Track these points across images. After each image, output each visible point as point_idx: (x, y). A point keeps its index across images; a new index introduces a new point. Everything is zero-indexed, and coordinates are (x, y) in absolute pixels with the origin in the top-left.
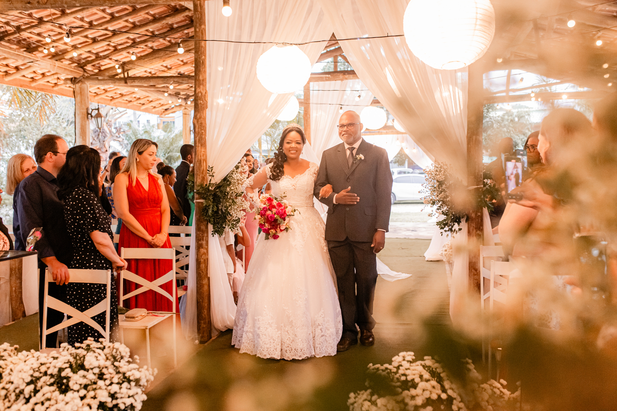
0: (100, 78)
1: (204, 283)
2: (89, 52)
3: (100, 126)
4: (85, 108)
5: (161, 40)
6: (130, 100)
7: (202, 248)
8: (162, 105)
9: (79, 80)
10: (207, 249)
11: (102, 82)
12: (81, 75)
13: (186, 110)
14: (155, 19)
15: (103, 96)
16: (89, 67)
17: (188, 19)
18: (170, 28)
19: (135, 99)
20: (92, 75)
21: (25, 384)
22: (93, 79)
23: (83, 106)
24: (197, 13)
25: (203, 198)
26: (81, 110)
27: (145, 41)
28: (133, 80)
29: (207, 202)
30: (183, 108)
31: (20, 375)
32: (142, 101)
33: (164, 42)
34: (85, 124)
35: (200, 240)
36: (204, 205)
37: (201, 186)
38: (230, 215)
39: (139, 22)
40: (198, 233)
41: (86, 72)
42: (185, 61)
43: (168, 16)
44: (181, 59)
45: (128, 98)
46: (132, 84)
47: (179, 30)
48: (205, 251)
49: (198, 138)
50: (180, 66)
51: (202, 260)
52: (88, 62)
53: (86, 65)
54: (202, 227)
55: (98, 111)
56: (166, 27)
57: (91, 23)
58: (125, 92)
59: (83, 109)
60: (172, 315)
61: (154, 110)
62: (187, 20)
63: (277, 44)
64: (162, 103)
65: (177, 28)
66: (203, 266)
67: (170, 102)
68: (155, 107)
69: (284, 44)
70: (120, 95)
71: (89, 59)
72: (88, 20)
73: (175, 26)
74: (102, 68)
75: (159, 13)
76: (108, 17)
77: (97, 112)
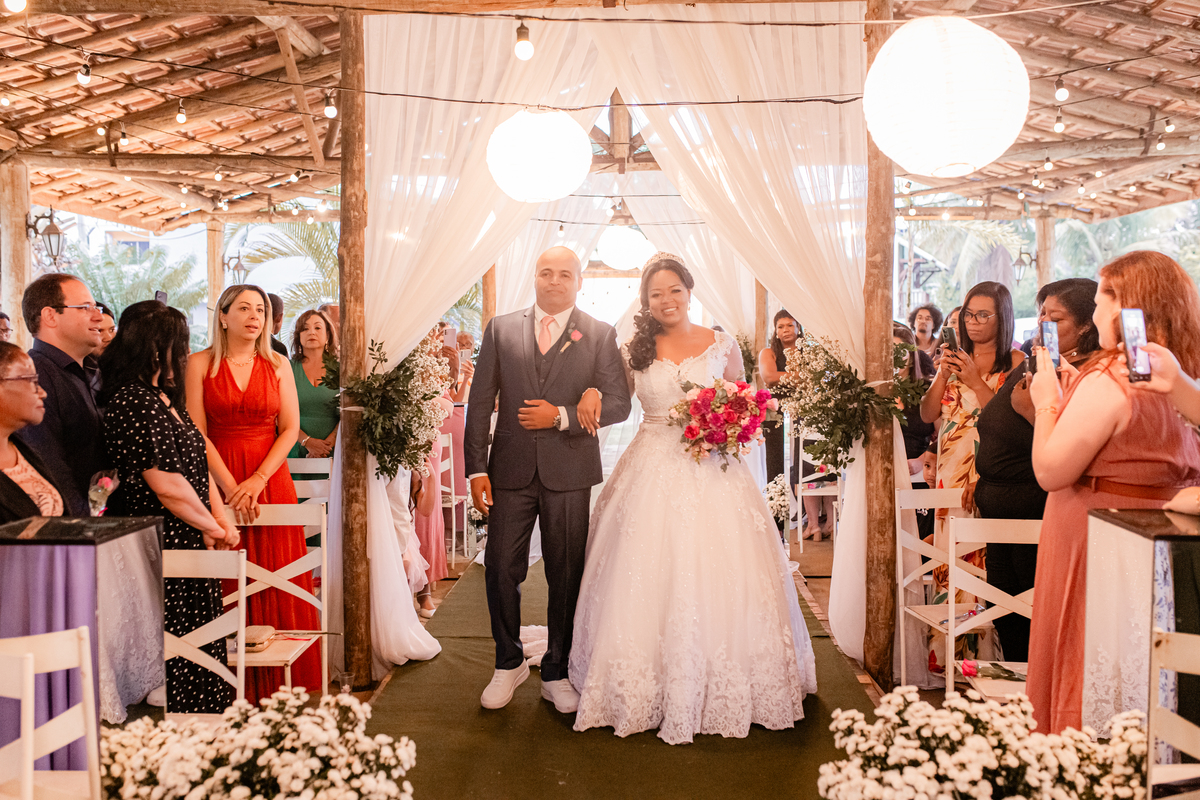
0: (56, 153)
1: (360, 570)
2: (34, 99)
3: (55, 253)
4: (22, 214)
5: (187, 82)
6: (97, 198)
7: (357, 502)
8: (163, 211)
9: (7, 155)
10: (365, 504)
11: (61, 162)
12: (14, 145)
13: (214, 222)
14: (183, 40)
15: (45, 190)
16: (27, 130)
17: (249, 42)
18: (209, 58)
19: (109, 198)
20: (37, 146)
21: (188, 786)
22: (42, 155)
23: (18, 210)
24: (348, 39)
25: (364, 405)
26: (14, 219)
27: (155, 82)
28: (128, 161)
29: (369, 411)
30: (209, 217)
31: (180, 767)
32: (121, 203)
33: (193, 85)
34: (23, 249)
35: (352, 487)
36: (365, 417)
37: (356, 379)
38: (414, 437)
39: (147, 42)
40: (349, 472)
41: (23, 139)
42: (224, 124)
43: (210, 34)
44: (217, 120)
45: (95, 195)
46: (126, 169)
47: (228, 62)
48: (362, 508)
49: (349, 285)
50: (214, 133)
51: (356, 526)
52: (29, 119)
53: (22, 126)
54: (356, 461)
55: (51, 221)
56: (201, 56)
57: (48, 40)
58: (91, 183)
59: (17, 216)
60: (321, 637)
61: (144, 221)
62: (245, 44)
63: (527, 106)
64: (162, 207)
65: (222, 58)
66: (357, 537)
67: (183, 205)
68: (146, 215)
69: (541, 107)
70: (81, 189)
71: (32, 113)
72: (43, 33)
73: (219, 54)
74: (54, 132)
75: (191, 27)
76: (89, 30)
77: (47, 222)
